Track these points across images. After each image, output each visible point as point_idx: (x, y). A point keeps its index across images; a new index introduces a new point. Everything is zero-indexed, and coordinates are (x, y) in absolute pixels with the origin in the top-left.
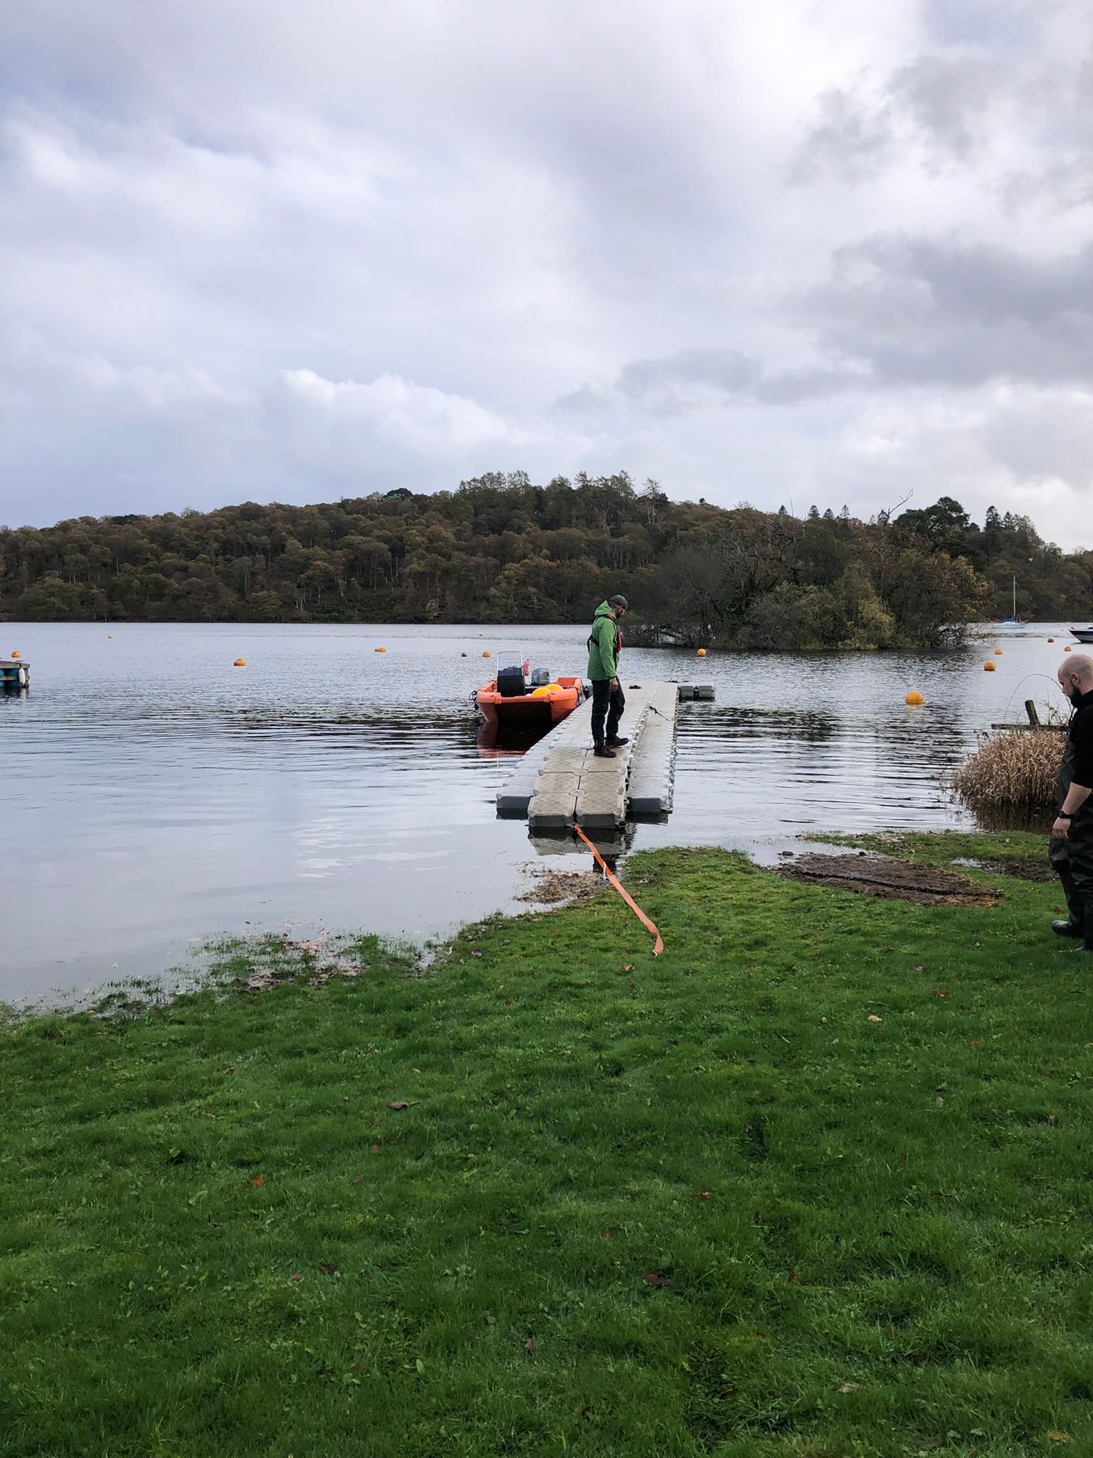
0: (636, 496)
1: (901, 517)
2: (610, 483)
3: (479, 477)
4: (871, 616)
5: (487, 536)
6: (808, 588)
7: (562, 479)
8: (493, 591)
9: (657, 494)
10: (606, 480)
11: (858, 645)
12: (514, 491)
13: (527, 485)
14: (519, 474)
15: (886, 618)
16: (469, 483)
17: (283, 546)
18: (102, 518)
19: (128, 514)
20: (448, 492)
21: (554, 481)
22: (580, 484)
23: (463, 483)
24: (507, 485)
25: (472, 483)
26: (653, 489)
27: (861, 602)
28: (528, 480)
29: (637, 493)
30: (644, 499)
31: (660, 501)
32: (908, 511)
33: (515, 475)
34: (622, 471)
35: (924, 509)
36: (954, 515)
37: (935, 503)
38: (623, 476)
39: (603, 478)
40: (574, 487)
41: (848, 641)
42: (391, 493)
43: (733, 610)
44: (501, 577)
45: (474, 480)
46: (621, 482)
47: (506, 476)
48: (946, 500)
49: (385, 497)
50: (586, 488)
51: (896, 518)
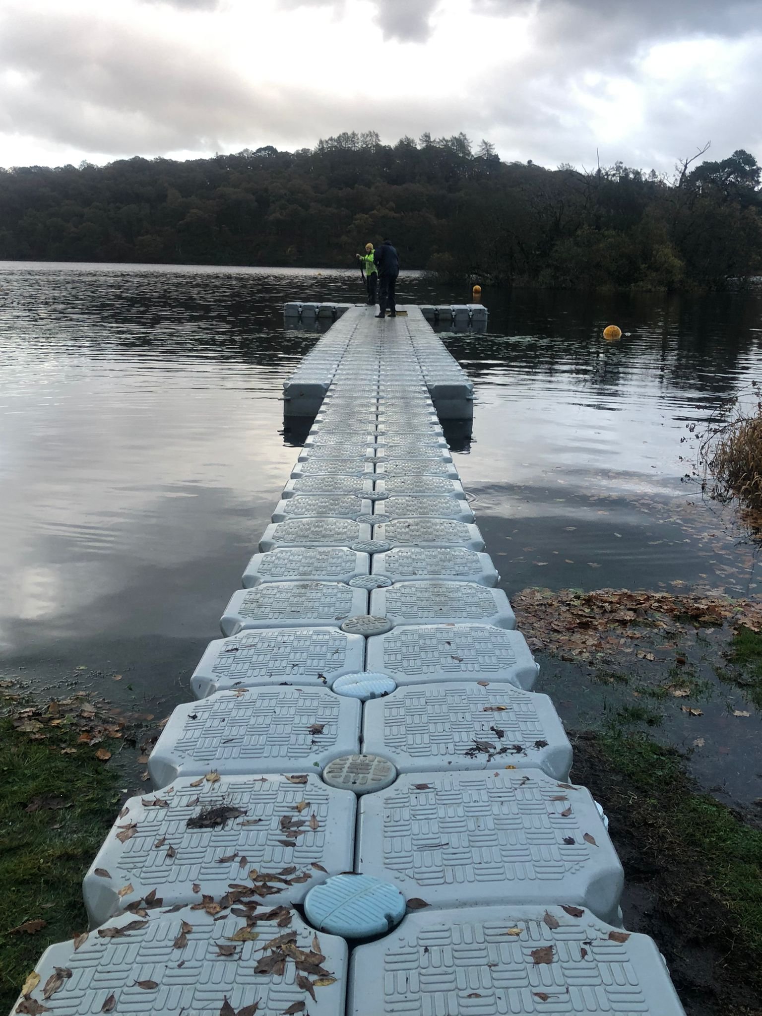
0: (472, 156)
1: (698, 168)
2: (450, 144)
3: (335, 136)
4: (663, 259)
5: (341, 189)
6: (606, 233)
7: (408, 139)
8: (344, 238)
9: (490, 155)
10: (447, 141)
11: (650, 287)
12: (365, 151)
13: (378, 146)
14: (370, 134)
15: (678, 263)
16: (327, 142)
17: (166, 196)
18: (11, 168)
19: (33, 166)
20: (308, 150)
21: (401, 142)
22: (424, 145)
23: (321, 142)
24: (359, 145)
25: (330, 142)
26: (487, 151)
27: (656, 246)
28: (379, 140)
29: (473, 153)
30: (479, 159)
31: (492, 161)
32: (705, 163)
33: (367, 135)
34: (461, 133)
35: (719, 161)
36: (747, 168)
37: (730, 156)
38: (462, 138)
39: (444, 139)
40: (419, 147)
41: (641, 283)
42: (259, 150)
43: (538, 253)
44: (352, 226)
45: (331, 139)
46: (461, 143)
47: (359, 136)
48: (741, 153)
49: (254, 154)
50: (430, 148)
51: (693, 170)
